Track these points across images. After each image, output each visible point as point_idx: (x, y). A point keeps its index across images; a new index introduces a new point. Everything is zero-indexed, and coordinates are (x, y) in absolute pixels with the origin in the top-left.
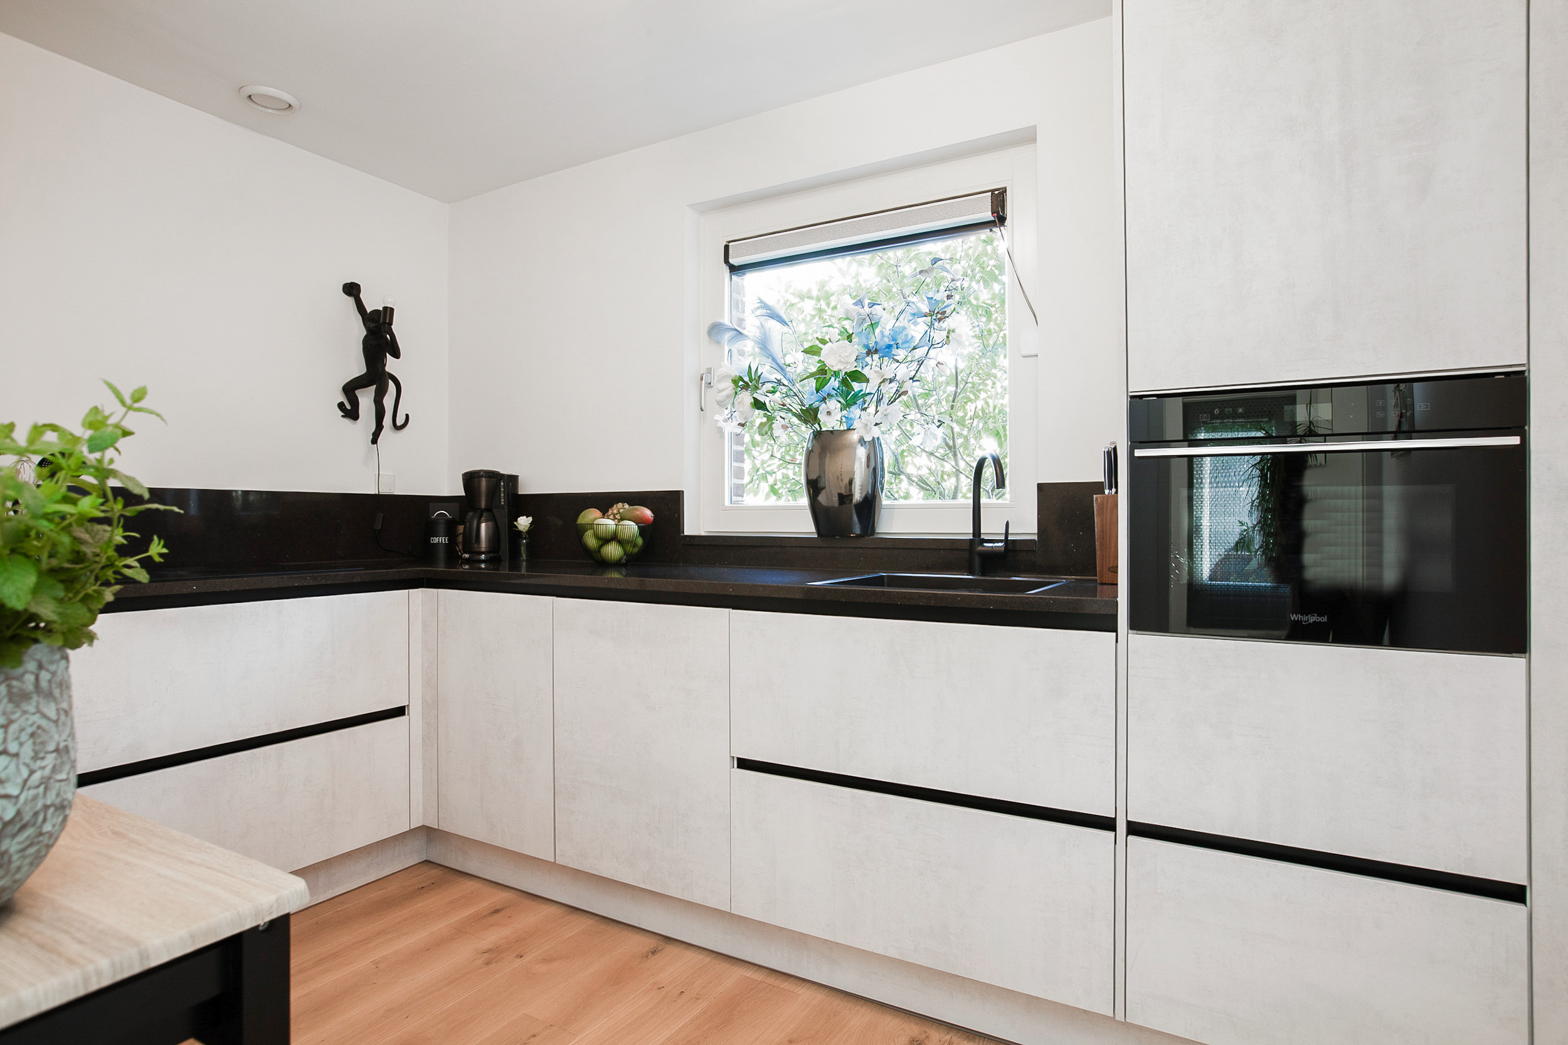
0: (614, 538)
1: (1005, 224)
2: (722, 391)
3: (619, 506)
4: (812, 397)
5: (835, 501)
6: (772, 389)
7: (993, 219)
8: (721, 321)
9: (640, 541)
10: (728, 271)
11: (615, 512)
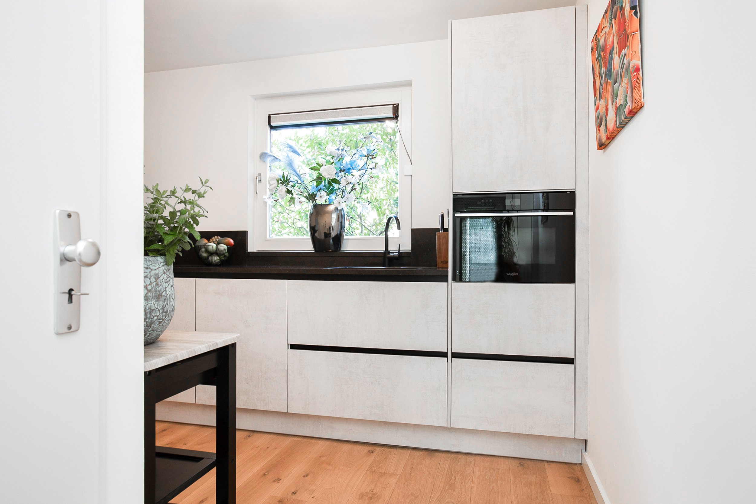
0: (216, 252)
1: (398, 119)
2: (272, 184)
3: (216, 238)
4: (313, 189)
5: (323, 237)
6: (293, 185)
7: (393, 116)
8: (266, 151)
9: (227, 254)
10: (269, 128)
11: (214, 240)
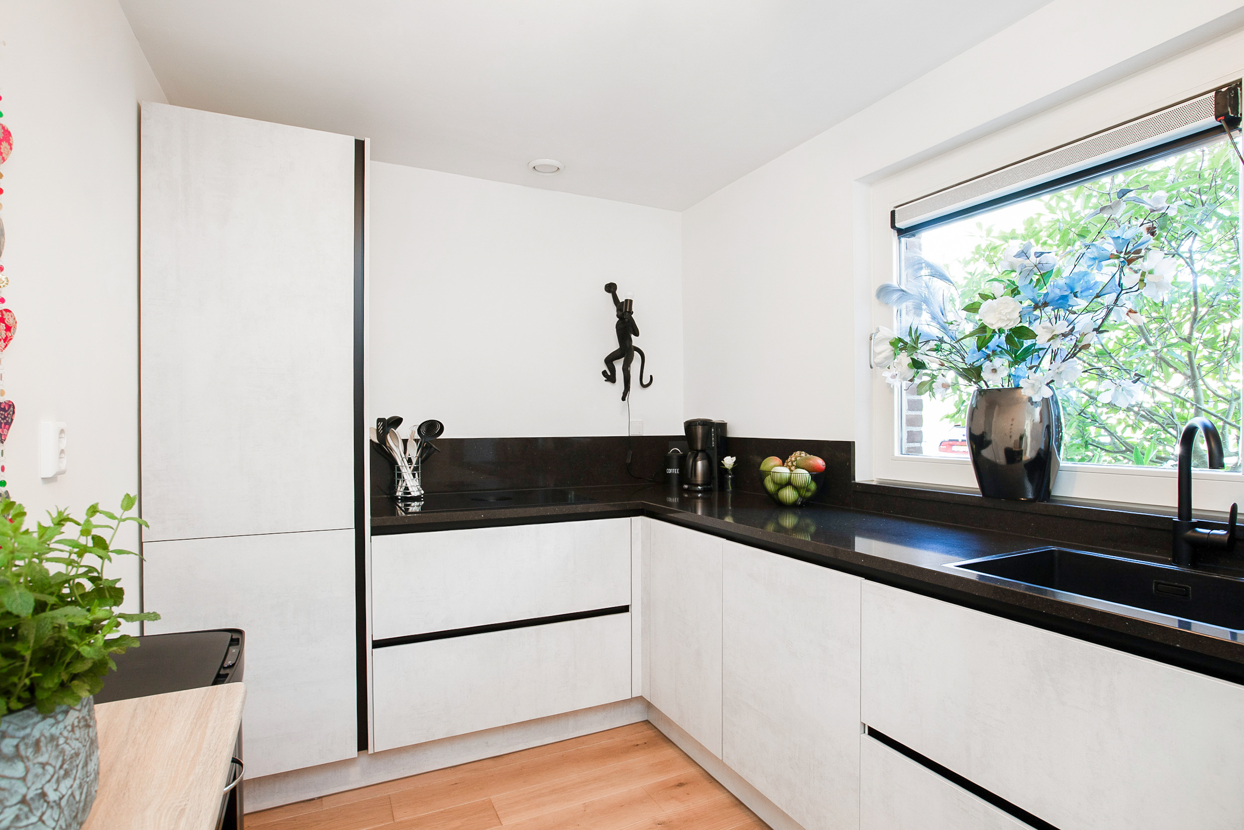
0: (789, 483)
1: (1238, 128)
2: (880, 353)
3: (796, 454)
4: (975, 355)
6: (935, 347)
7: (1219, 124)
8: (889, 283)
9: (813, 486)
10: (896, 234)
11: (793, 459)
